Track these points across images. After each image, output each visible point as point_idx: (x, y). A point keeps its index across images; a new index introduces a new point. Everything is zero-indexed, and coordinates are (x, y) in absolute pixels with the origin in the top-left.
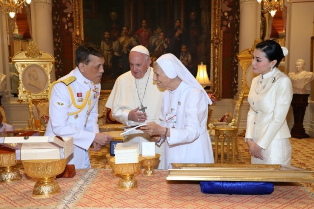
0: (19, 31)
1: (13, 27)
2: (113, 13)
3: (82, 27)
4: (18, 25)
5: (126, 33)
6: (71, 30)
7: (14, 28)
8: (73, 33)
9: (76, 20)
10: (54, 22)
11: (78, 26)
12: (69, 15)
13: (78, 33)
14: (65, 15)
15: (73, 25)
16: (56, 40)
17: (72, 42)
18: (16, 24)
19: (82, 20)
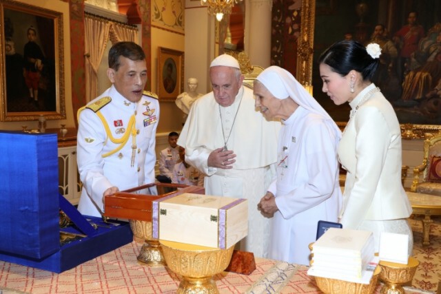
0: (233, 40)
1: (224, 35)
2: (361, 5)
3: (313, 30)
4: (231, 32)
5: (379, 34)
6: (296, 34)
7: (226, 36)
8: (298, 39)
9: (304, 20)
10: (273, 24)
11: (306, 28)
12: (295, 14)
13: (306, 39)
14: (290, 13)
15: (300, 27)
16: (275, 49)
17: (297, 51)
18: (228, 30)
19: (313, 19)
